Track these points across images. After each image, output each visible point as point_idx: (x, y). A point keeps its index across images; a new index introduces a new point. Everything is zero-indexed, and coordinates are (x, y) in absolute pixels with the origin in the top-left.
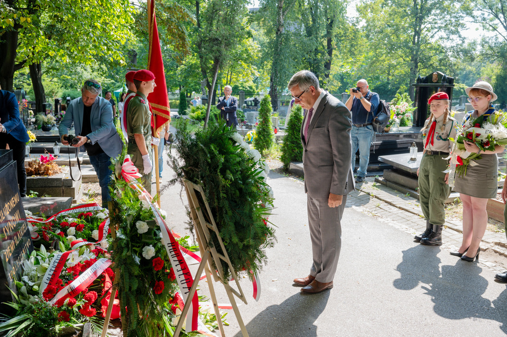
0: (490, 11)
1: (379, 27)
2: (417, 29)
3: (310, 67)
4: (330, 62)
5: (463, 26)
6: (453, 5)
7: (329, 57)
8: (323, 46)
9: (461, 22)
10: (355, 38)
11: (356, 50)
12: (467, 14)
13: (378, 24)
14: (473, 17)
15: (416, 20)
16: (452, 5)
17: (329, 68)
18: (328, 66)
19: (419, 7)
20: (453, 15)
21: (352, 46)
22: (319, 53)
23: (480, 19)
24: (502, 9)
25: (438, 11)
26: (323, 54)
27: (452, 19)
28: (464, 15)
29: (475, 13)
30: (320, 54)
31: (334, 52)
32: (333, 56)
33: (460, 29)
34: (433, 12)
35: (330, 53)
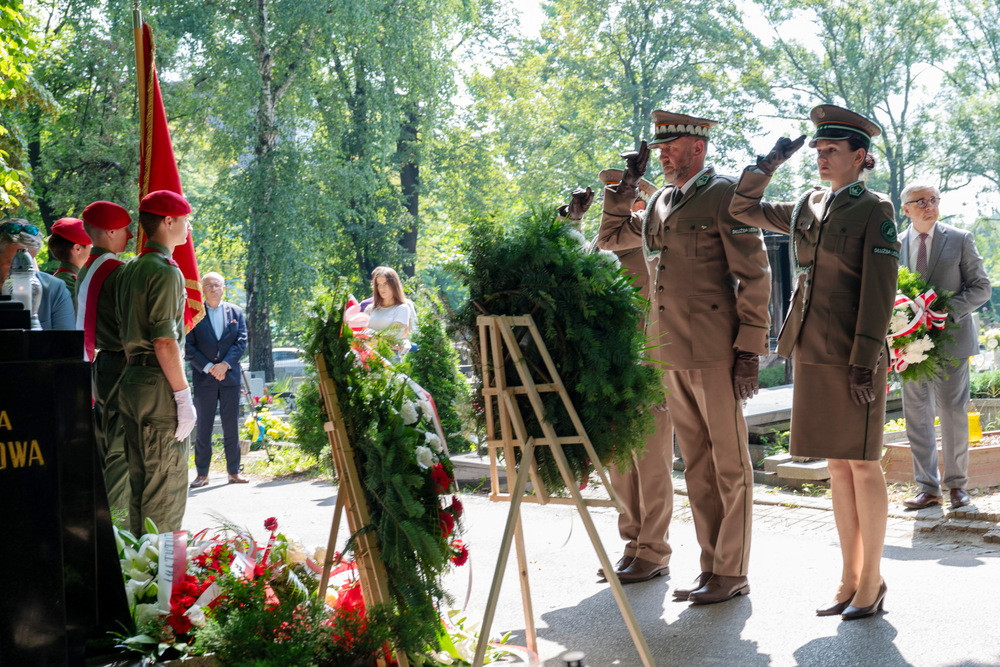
0: (812, 89)
1: (540, 133)
2: (641, 136)
3: (357, 250)
4: (415, 233)
5: (753, 125)
6: (724, 74)
7: (410, 216)
8: (392, 187)
9: (747, 116)
10: (482, 160)
11: (485, 194)
12: (761, 96)
13: (536, 123)
14: (776, 103)
15: (636, 111)
16: (720, 73)
17: (413, 250)
18: (408, 241)
19: (639, 79)
20: (726, 98)
21: (474, 182)
22: (381, 205)
23: (791, 108)
24: (840, 83)
25: (688, 89)
26: (392, 209)
27: (724, 109)
28: (753, 99)
29: (779, 94)
30: (382, 210)
31: (423, 202)
32: (420, 213)
33: (747, 134)
34: (675, 90)
35: (413, 207)
